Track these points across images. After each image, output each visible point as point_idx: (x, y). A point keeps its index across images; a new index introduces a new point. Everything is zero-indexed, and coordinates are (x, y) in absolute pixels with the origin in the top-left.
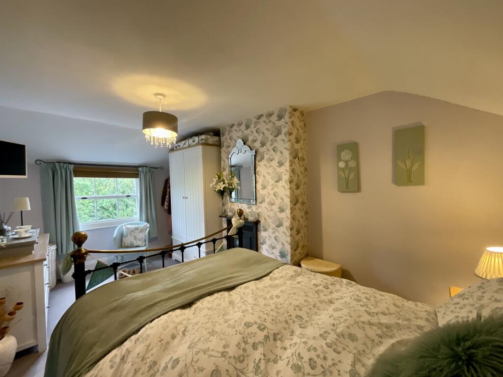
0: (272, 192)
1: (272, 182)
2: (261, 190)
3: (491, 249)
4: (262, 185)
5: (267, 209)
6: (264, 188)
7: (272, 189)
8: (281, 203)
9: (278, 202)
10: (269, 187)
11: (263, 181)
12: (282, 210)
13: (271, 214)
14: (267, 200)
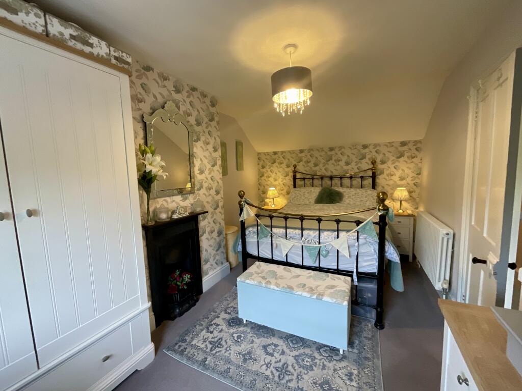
0: (209, 177)
1: (209, 166)
2: (198, 175)
3: (271, 189)
4: (199, 170)
5: (206, 195)
6: (202, 172)
7: (210, 174)
8: (217, 186)
9: (214, 186)
10: (207, 172)
11: (200, 164)
12: (218, 193)
13: (209, 199)
14: (205, 185)
